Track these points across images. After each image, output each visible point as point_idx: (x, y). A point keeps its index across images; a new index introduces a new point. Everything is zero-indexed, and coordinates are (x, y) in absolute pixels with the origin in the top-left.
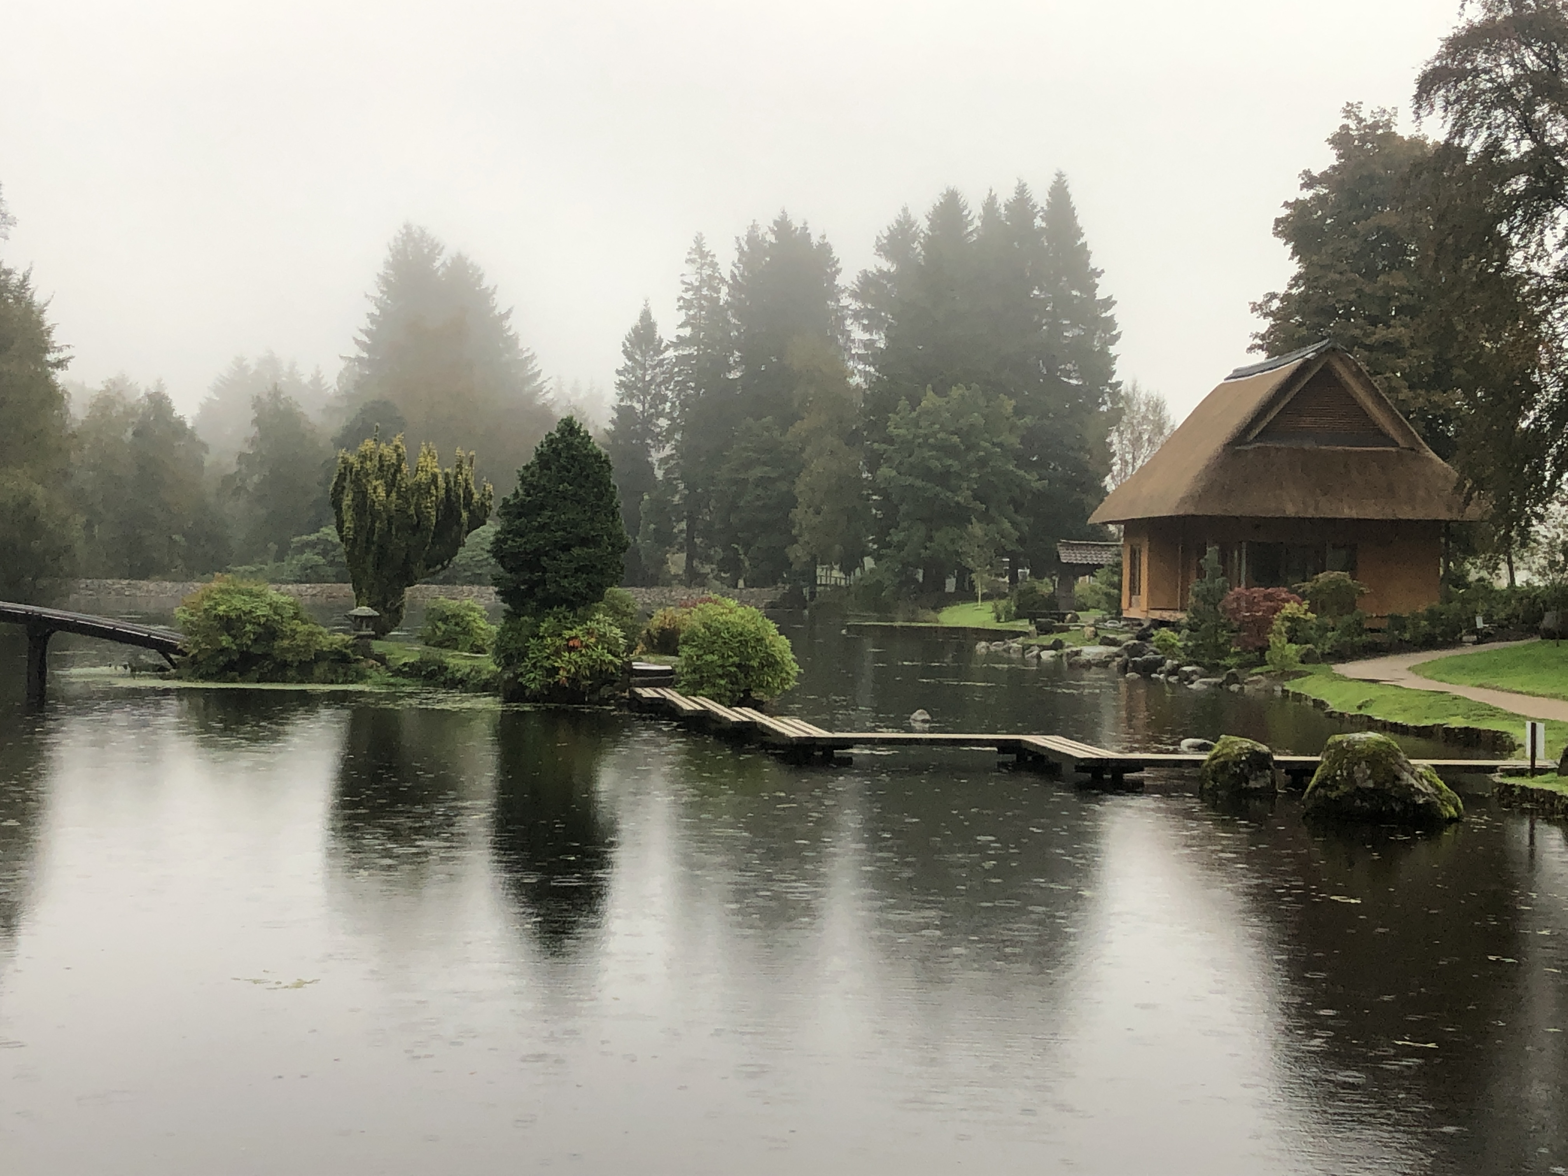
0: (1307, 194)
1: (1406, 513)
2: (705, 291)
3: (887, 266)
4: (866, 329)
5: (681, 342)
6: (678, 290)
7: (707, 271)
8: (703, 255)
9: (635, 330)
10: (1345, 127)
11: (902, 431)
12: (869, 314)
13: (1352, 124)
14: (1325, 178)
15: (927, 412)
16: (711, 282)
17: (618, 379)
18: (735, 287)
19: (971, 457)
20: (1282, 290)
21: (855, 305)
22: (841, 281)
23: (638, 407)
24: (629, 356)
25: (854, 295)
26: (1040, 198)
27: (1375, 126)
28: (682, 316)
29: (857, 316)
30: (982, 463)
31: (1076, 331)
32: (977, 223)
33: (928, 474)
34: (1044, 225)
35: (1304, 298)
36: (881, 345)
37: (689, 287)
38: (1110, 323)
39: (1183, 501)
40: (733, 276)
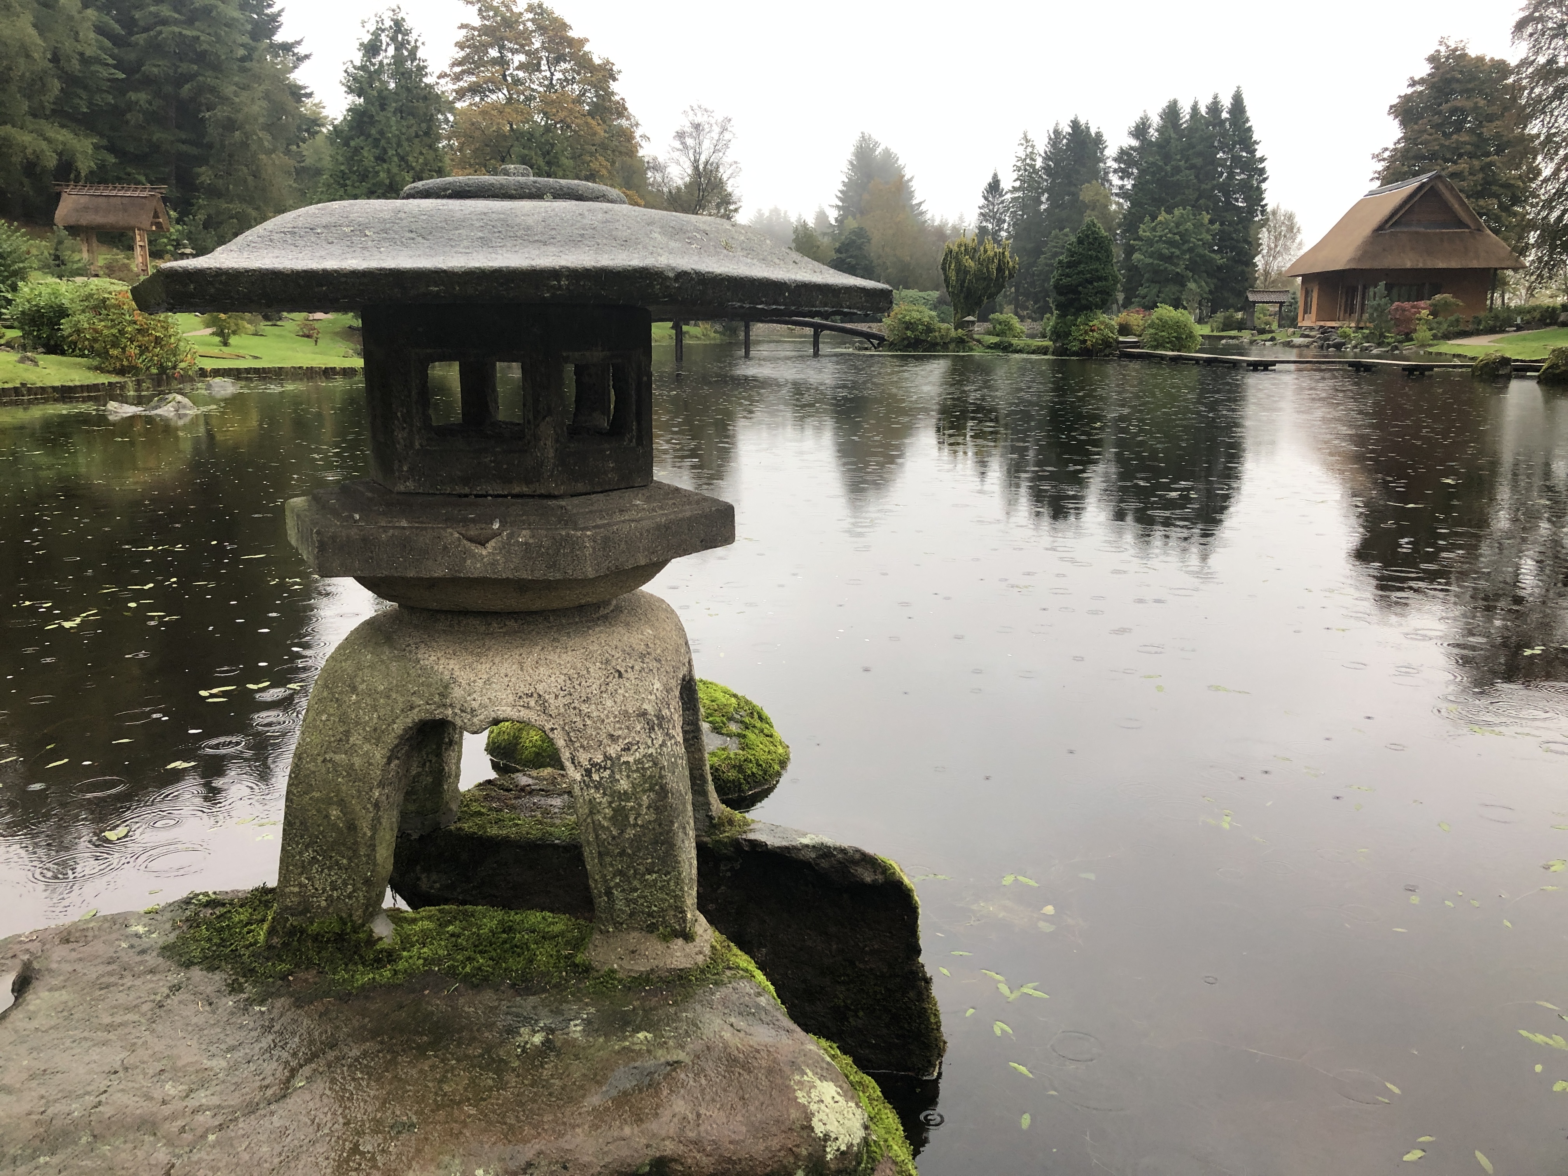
0: (1410, 91)
1: (1475, 264)
2: (1028, 161)
3: (1135, 143)
4: (1122, 178)
5: (1015, 189)
6: (1014, 161)
7: (1029, 150)
8: (1027, 141)
9: (990, 184)
10: (1438, 51)
11: (1148, 234)
12: (1122, 170)
13: (1443, 49)
14: (1422, 81)
15: (1161, 223)
16: (1031, 156)
17: (979, 211)
18: (1047, 158)
19: (1186, 247)
20: (1392, 147)
21: (1115, 165)
22: (1107, 153)
23: (990, 226)
24: (986, 199)
25: (1115, 160)
26: (1226, 102)
27: (1456, 50)
28: (1015, 175)
29: (1115, 171)
30: (1191, 250)
31: (1243, 176)
32: (1188, 117)
33: (1162, 257)
34: (1228, 116)
35: (1406, 150)
36: (1129, 187)
37: (1019, 159)
38: (1262, 171)
39: (1350, 261)
40: (1046, 153)
